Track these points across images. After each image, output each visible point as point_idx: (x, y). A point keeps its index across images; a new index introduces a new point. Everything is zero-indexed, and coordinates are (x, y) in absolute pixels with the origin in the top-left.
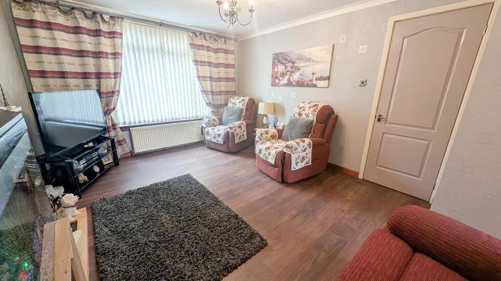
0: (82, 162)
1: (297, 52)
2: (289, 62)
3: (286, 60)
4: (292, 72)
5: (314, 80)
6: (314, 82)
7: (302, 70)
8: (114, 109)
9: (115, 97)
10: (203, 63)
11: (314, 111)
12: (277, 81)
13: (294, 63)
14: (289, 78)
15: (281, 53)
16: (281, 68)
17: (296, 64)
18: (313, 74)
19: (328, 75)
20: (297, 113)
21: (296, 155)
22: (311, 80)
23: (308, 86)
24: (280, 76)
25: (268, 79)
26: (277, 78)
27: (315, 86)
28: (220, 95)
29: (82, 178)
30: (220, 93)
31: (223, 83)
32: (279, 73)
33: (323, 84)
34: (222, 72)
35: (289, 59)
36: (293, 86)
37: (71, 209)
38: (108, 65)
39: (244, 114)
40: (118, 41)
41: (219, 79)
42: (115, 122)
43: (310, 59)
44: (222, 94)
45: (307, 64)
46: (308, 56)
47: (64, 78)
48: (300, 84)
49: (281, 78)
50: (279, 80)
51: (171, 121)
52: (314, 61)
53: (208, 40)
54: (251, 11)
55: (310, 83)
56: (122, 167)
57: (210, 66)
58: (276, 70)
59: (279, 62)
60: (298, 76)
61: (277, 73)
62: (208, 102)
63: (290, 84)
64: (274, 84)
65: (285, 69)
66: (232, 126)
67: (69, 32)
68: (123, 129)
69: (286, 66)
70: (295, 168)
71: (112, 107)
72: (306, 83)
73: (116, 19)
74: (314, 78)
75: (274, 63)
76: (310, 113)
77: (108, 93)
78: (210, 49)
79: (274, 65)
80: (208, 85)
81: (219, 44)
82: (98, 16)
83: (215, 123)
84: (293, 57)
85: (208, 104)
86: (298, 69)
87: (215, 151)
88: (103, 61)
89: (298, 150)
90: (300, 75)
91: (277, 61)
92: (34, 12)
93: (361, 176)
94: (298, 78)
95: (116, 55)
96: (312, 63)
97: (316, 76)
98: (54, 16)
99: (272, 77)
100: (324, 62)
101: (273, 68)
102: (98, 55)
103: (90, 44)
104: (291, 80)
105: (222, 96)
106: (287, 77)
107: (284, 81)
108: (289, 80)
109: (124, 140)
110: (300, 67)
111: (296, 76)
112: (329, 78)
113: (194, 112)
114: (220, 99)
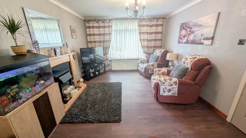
0: (93, 70)
1: (194, 21)
2: (188, 28)
3: (187, 27)
4: (189, 34)
5: (202, 40)
6: (202, 41)
7: (195, 32)
8: (108, 53)
9: (108, 49)
10: (143, 33)
11: (192, 61)
12: (181, 40)
13: (191, 28)
14: (188, 39)
15: (185, 23)
16: (184, 32)
17: (192, 29)
18: (202, 35)
19: (212, 36)
20: (183, 61)
21: (163, 87)
22: (200, 40)
23: (198, 44)
24: (183, 37)
25: (177, 39)
26: (181, 38)
27: (202, 44)
28: (152, 48)
29: (92, 75)
30: (151, 47)
31: (153, 42)
32: (182, 35)
33: (209, 42)
34: (153, 37)
35: (189, 26)
36: (189, 43)
37: (81, 83)
38: (107, 38)
39: (159, 59)
40: (110, 29)
41: (152, 40)
42: (108, 58)
43: (201, 25)
44: (153, 47)
45: (199, 28)
46: (200, 23)
47: (95, 43)
48: (193, 42)
49: (183, 39)
50: (182, 40)
51: (127, 59)
52: (203, 26)
53: (147, 22)
54: (144, 8)
55: (199, 42)
56: (107, 74)
57: (147, 34)
58: (181, 34)
59: (184, 28)
60: (193, 37)
61: (181, 35)
62: (144, 51)
63: (187, 42)
64: (179, 42)
65: (186, 32)
66: (148, 64)
67: (98, 28)
68: (110, 61)
69: (186, 31)
70: (163, 94)
71: (107, 52)
72: (196, 42)
73: (110, 21)
74: (202, 38)
75: (180, 29)
76: (189, 63)
77: (106, 47)
78: (148, 26)
79: (181, 30)
80: (145, 43)
81: (153, 22)
82: (105, 21)
83: (144, 62)
84: (191, 25)
85: (144, 52)
86: (193, 32)
87: (141, 75)
88: (105, 36)
89: (165, 84)
90: (194, 36)
91: (182, 28)
92: (90, 24)
93: (228, 119)
94: (192, 38)
95: (110, 34)
96: (202, 28)
97: (203, 37)
98: (94, 24)
99: (179, 38)
100: (210, 27)
101: (180, 33)
102: (104, 34)
103: (103, 31)
104: (189, 40)
105: (152, 49)
106: (186, 38)
107: (185, 40)
108: (187, 40)
109: (110, 64)
110: (194, 31)
111: (191, 37)
112: (213, 38)
113: (137, 56)
114: (151, 50)
